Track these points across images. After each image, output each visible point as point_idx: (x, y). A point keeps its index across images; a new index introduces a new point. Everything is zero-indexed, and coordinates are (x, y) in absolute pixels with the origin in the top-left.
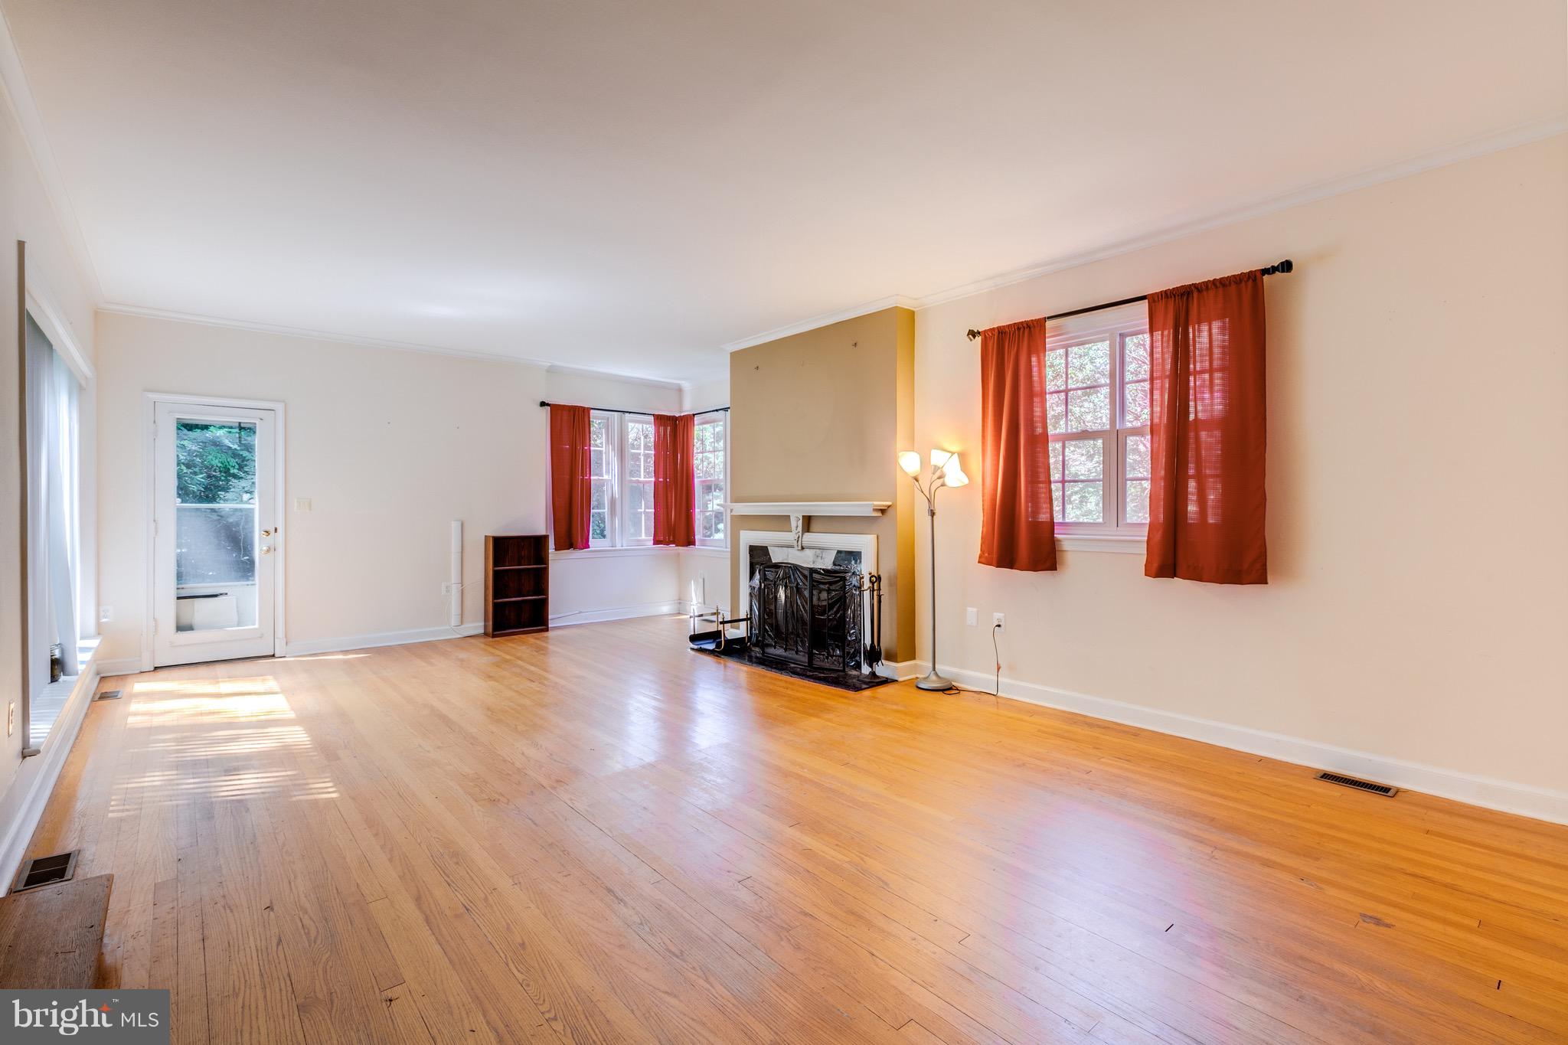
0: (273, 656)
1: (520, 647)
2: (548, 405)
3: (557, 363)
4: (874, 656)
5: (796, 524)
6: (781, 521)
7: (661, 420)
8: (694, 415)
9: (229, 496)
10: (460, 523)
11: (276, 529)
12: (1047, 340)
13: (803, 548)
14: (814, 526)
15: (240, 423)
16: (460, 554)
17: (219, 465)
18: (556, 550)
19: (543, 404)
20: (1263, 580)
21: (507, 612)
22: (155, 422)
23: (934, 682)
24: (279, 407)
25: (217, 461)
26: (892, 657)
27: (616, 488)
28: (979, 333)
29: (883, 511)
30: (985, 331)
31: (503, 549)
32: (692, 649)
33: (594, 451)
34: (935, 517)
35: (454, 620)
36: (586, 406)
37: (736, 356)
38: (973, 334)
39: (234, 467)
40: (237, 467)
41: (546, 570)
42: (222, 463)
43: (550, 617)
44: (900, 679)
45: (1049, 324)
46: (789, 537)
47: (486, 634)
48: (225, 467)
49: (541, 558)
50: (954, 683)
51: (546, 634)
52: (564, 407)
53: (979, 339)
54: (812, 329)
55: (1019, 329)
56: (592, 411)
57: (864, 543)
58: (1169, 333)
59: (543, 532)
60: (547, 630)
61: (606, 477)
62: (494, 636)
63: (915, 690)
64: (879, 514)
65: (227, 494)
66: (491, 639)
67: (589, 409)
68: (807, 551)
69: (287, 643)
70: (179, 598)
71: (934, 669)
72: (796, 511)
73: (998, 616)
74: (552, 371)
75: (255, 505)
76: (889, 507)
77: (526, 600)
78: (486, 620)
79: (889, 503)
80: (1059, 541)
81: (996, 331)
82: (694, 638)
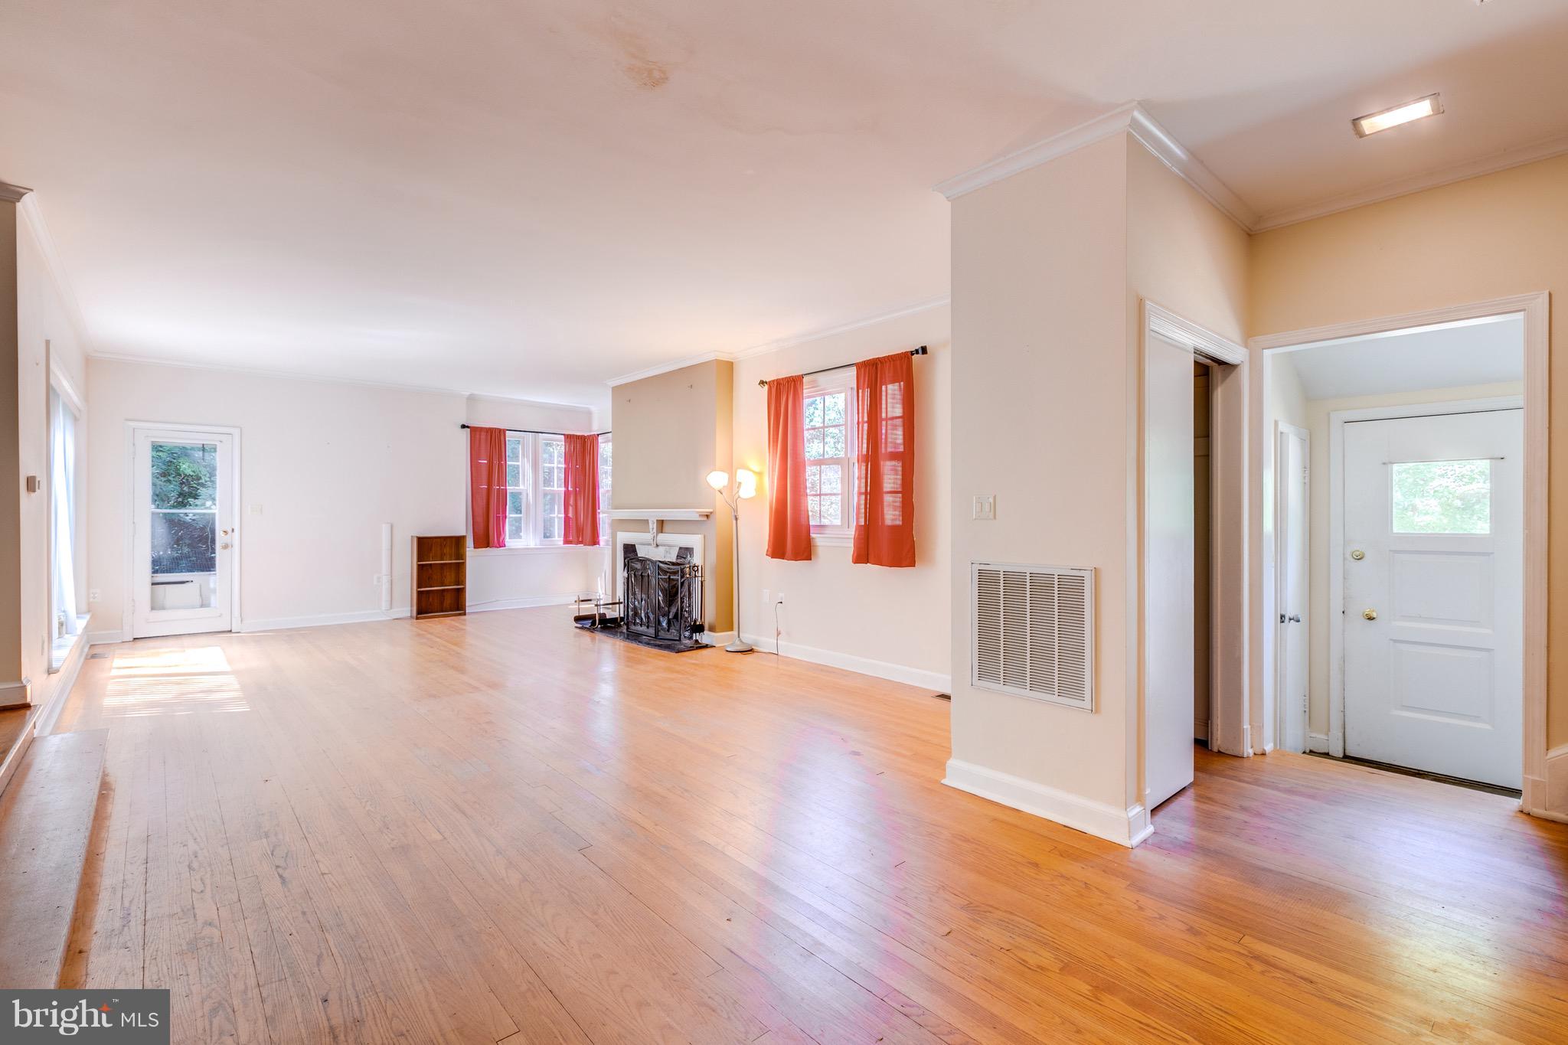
0: (231, 631)
1: (440, 626)
2: (468, 427)
3: (476, 392)
4: (700, 629)
5: (653, 526)
6: (642, 524)
7: (569, 438)
8: (598, 435)
9: (198, 502)
10: (389, 525)
11: (233, 530)
12: (804, 391)
13: (657, 546)
14: (666, 527)
15: (203, 445)
16: (390, 551)
17: (192, 474)
18: (475, 548)
19: (463, 426)
20: (912, 564)
21: (431, 600)
22: (134, 445)
23: (737, 646)
24: (236, 432)
25: (190, 470)
26: (712, 629)
27: (530, 495)
28: (766, 383)
29: (707, 516)
30: (770, 382)
31: (425, 546)
32: (576, 627)
33: (511, 466)
34: (738, 521)
35: (384, 605)
36: (502, 427)
37: (617, 390)
38: (762, 383)
39: (205, 475)
40: (208, 475)
41: (464, 564)
42: (194, 472)
43: (467, 604)
44: (717, 646)
45: (805, 379)
46: (647, 537)
47: (411, 617)
48: (197, 476)
49: (460, 554)
50: (753, 647)
51: (463, 617)
52: (481, 429)
53: (766, 387)
54: (664, 372)
55: (788, 382)
56: (507, 432)
57: (694, 541)
58: (867, 392)
59: (462, 533)
60: (465, 614)
61: (521, 487)
62: (417, 618)
63: (725, 652)
64: (705, 519)
65: (196, 500)
66: (415, 621)
67: (504, 431)
68: (660, 548)
69: (242, 621)
70: (153, 584)
71: (739, 637)
72: (653, 515)
73: (781, 596)
74: (472, 399)
75: (215, 510)
76: (711, 513)
77: (447, 589)
78: (412, 606)
79: (711, 510)
80: (813, 538)
81: (775, 383)
82: (578, 619)
